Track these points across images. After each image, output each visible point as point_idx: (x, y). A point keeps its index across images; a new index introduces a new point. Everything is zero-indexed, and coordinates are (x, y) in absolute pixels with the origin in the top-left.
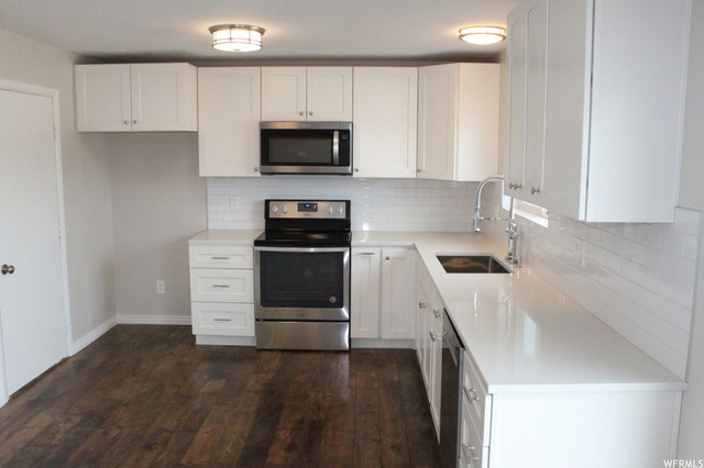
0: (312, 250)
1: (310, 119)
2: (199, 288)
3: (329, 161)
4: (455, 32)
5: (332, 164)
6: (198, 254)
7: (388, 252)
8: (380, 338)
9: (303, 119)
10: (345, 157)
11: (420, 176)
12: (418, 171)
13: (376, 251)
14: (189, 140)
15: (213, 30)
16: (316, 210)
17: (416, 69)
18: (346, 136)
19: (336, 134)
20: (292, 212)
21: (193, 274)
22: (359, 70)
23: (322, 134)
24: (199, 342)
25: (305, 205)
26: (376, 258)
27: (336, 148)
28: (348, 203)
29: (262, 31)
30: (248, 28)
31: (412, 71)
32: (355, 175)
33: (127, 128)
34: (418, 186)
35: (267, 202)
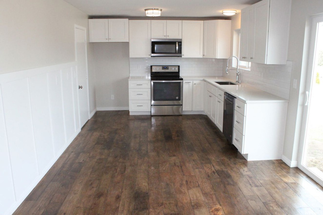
0: (164, 81)
1: (168, 38)
2: (132, 95)
3: (174, 52)
4: (221, 11)
5: (176, 53)
6: (132, 84)
7: (195, 82)
8: (192, 111)
9: (165, 38)
10: (180, 51)
11: (204, 57)
12: (204, 55)
13: (191, 81)
14: (126, 45)
15: (146, 10)
16: (168, 69)
17: (203, 21)
18: (180, 43)
19: (177, 43)
20: (159, 70)
21: (130, 91)
22: (184, 21)
23: (172, 43)
24: (131, 114)
25: (165, 67)
26: (191, 84)
27: (177, 48)
28: (179, 66)
29: (161, 10)
30: (157, 9)
31: (202, 22)
32: (183, 57)
33: (107, 41)
34: (203, 61)
35: (151, 66)
